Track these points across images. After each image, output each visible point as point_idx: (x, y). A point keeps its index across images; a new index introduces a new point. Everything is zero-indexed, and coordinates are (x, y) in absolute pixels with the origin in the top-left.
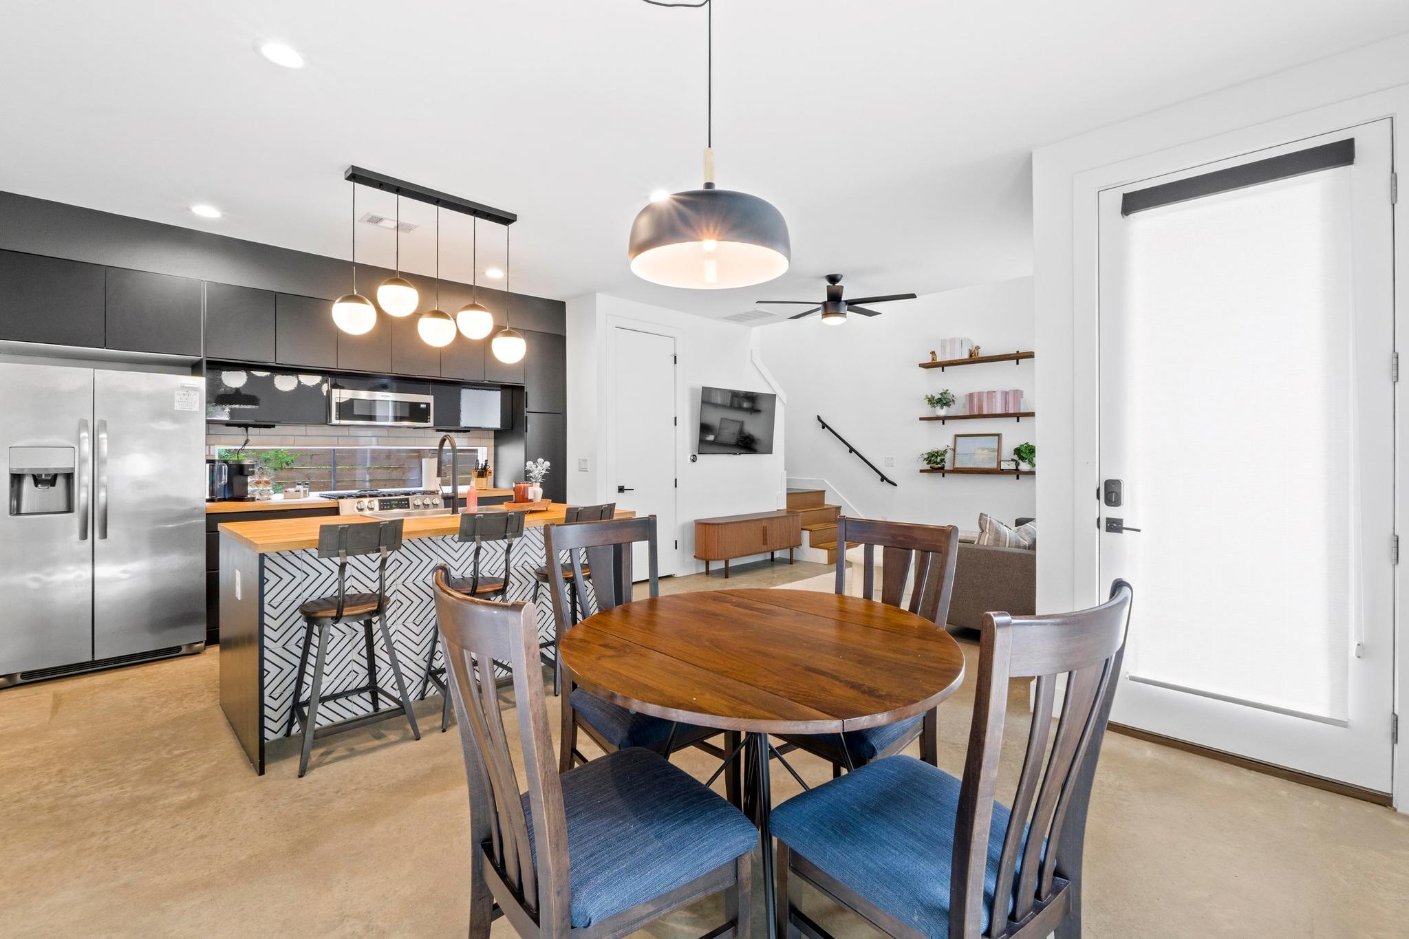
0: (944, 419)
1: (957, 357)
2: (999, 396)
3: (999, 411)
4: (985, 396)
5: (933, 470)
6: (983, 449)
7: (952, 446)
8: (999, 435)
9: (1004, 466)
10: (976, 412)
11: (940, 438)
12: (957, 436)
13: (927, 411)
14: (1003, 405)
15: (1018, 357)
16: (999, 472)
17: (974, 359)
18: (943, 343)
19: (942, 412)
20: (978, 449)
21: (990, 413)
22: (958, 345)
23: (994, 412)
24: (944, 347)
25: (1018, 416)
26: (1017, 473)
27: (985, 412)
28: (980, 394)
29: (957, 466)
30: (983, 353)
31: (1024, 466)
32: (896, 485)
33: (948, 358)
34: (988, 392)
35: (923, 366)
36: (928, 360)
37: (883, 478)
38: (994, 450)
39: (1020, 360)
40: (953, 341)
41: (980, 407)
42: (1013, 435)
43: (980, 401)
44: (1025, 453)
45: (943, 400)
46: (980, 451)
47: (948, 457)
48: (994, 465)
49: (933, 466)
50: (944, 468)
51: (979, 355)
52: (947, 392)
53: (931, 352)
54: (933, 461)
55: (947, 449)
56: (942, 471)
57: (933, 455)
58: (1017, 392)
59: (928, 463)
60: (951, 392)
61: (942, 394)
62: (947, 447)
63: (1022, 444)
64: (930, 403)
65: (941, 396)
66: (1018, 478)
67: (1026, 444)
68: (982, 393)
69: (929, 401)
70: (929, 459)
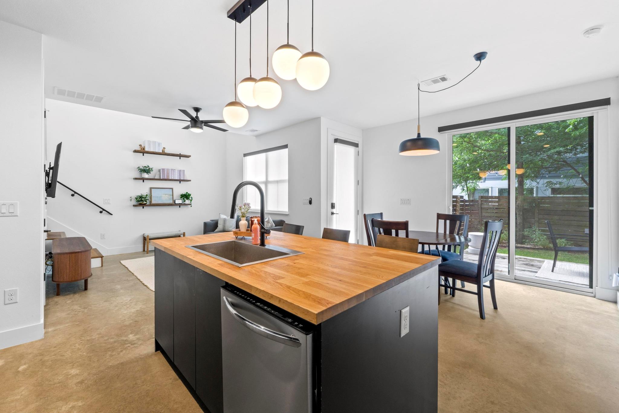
0: (143, 179)
1: (157, 151)
2: (176, 171)
3: (176, 178)
4: (170, 171)
5: (140, 204)
6: (166, 195)
7: (149, 193)
8: (172, 189)
9: (177, 202)
10: (166, 178)
11: (143, 189)
12: (151, 188)
13: (137, 175)
14: (178, 176)
15: (180, 156)
16: (174, 204)
17: (163, 154)
18: (149, 142)
19: (146, 176)
21: (172, 178)
22: (157, 145)
23: (174, 179)
24: (149, 145)
25: (180, 181)
26: (180, 205)
27: (170, 178)
28: (168, 170)
29: (153, 202)
30: (167, 151)
31: (187, 202)
32: (112, 215)
33: (152, 150)
34: (172, 169)
35: (135, 151)
36: (138, 148)
37: (102, 210)
38: (170, 195)
39: (181, 157)
40: (154, 142)
41: (168, 176)
42: (180, 189)
43: (168, 174)
44: (186, 196)
45: (146, 170)
46: (164, 195)
47: (148, 198)
48: (171, 202)
49: (139, 203)
50: (146, 204)
51: (166, 152)
52: (148, 166)
53: (140, 145)
54: (141, 200)
55: (147, 195)
56: (143, 205)
57: (141, 197)
58: (184, 171)
59: (138, 201)
60: (151, 167)
61: (145, 167)
62: (147, 194)
63: (184, 192)
64: (139, 171)
65: (145, 168)
66: (180, 207)
67: (187, 193)
68: (169, 169)
69: (139, 170)
70: (140, 199)
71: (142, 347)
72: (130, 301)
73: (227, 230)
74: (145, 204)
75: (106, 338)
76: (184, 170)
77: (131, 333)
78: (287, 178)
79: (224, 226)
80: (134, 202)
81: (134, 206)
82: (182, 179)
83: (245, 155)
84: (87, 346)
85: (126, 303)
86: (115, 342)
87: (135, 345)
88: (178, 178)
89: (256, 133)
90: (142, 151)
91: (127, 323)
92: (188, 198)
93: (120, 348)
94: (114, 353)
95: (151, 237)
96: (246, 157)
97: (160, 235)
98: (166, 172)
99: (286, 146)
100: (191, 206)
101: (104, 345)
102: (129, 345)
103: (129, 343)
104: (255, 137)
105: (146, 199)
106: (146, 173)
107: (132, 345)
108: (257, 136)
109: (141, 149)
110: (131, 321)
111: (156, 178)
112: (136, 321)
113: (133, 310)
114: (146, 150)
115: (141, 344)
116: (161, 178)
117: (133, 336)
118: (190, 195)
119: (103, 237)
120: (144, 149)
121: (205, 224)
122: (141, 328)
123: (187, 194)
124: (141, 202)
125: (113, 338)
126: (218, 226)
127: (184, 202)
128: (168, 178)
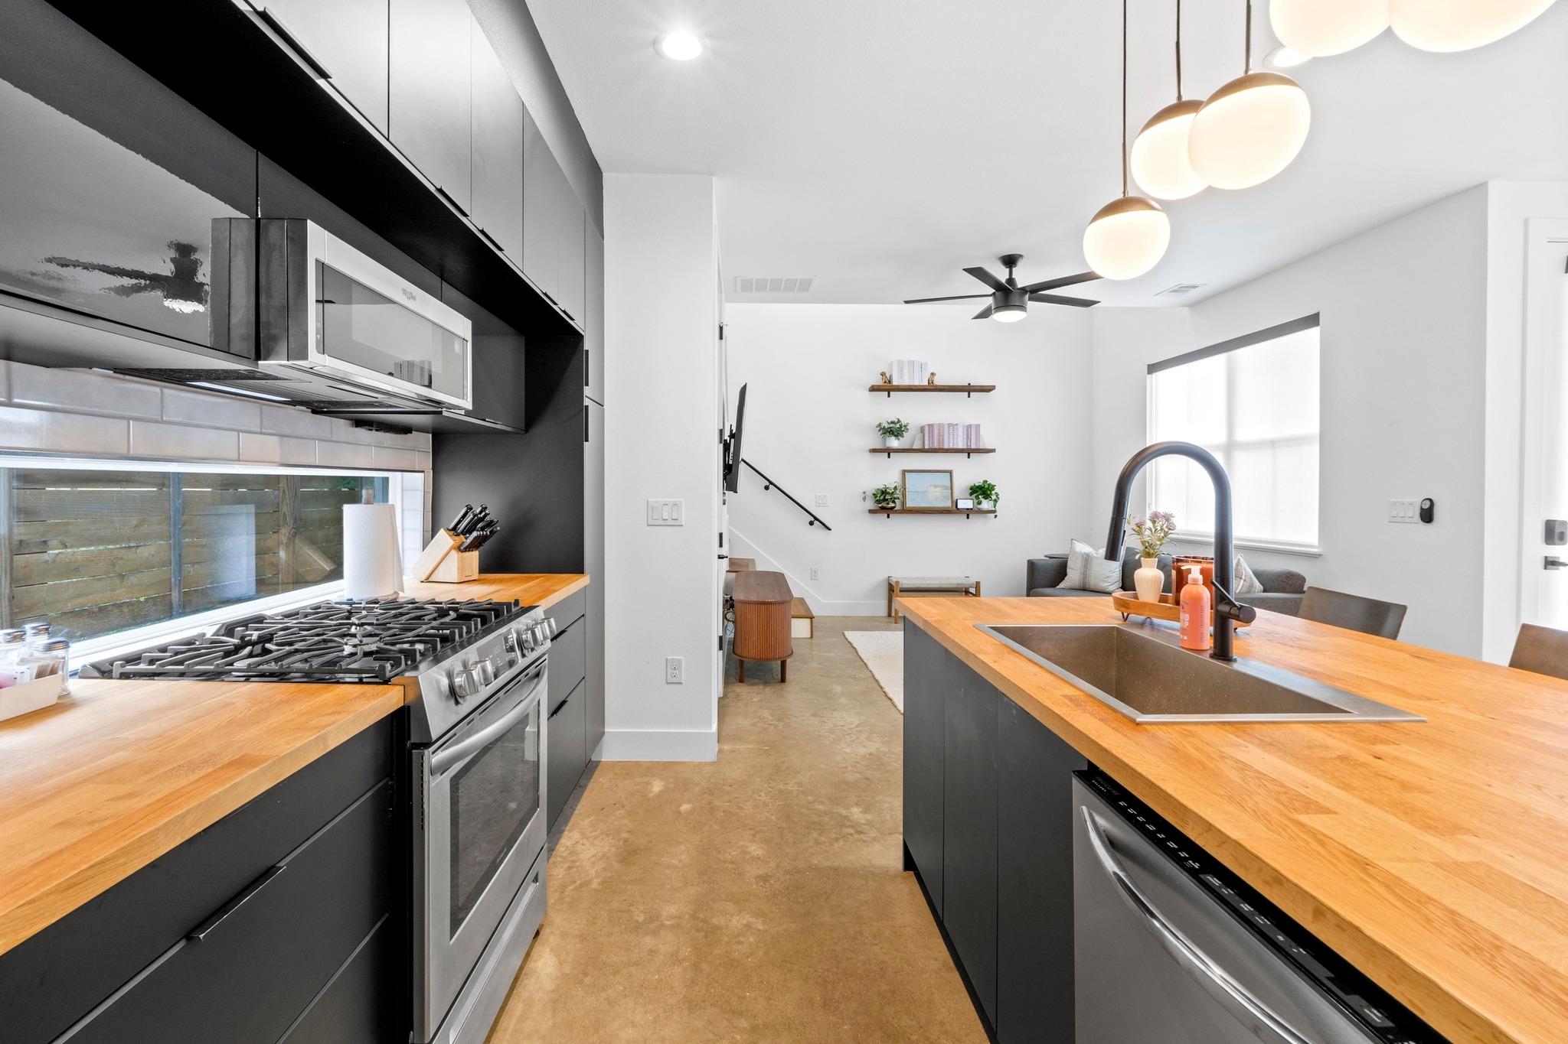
0: (889, 452)
1: (917, 382)
2: (960, 429)
3: (960, 446)
4: (947, 428)
5: (883, 508)
6: (936, 486)
7: (900, 483)
8: (950, 472)
9: (962, 504)
10: (936, 446)
11: (886, 474)
12: (904, 472)
13: (877, 443)
14: (965, 440)
15: (969, 389)
16: (953, 510)
17: (932, 388)
18: (901, 363)
19: (894, 443)
20: (930, 486)
21: (951, 447)
22: (917, 369)
23: (955, 447)
24: (901, 369)
25: (969, 452)
26: (968, 513)
27: (946, 446)
28: (941, 426)
29: (909, 504)
30: (939, 381)
31: (986, 505)
32: (830, 530)
33: (906, 382)
34: (949, 424)
35: (873, 389)
36: (879, 382)
37: (814, 520)
38: (945, 488)
39: (971, 393)
40: (912, 363)
41: (941, 440)
42: (968, 472)
43: (941, 435)
44: (982, 491)
45: (894, 430)
46: (933, 489)
47: (898, 494)
48: (948, 504)
49: (880, 505)
50: (895, 507)
51: (936, 383)
52: (899, 421)
53: (883, 374)
54: (885, 500)
55: (896, 487)
56: (889, 512)
57: (884, 492)
58: (978, 427)
59: (878, 502)
60: (904, 422)
61: (892, 423)
62: (895, 485)
63: (979, 481)
64: (881, 432)
65: (892, 425)
66: (968, 518)
67: (985, 482)
68: (943, 425)
69: (880, 430)
70: (882, 498)
71: (877, 846)
72: (857, 727)
73: (1092, 587)
74: (892, 508)
75: (810, 798)
76: (979, 425)
77: (856, 804)
78: (1313, 427)
79: (1085, 575)
80: (870, 504)
81: (871, 512)
82: (973, 447)
83: (1152, 368)
84: (778, 803)
85: (850, 729)
86: (825, 813)
87: (863, 837)
88: (965, 444)
89: (1192, 295)
90: (886, 387)
91: (850, 777)
92: (987, 496)
93: (834, 831)
94: (823, 839)
95: (904, 586)
96: (1154, 375)
97: (924, 582)
98: (936, 432)
99: (1313, 320)
100: (996, 516)
101: (806, 812)
102: (851, 831)
103: (852, 827)
104: (1187, 308)
105: (895, 496)
106: (895, 436)
107: (856, 832)
108: (1193, 305)
109: (885, 382)
110: (858, 776)
111: (914, 447)
112: (866, 779)
113: (862, 751)
114: (895, 382)
115: (874, 839)
116: (926, 447)
117: (861, 812)
118: (992, 488)
119: (814, 575)
120: (890, 382)
121: (1032, 565)
122: (877, 799)
123: (986, 486)
124: (884, 504)
125: (822, 803)
126: (1066, 575)
127: (979, 506)
128: (941, 447)
